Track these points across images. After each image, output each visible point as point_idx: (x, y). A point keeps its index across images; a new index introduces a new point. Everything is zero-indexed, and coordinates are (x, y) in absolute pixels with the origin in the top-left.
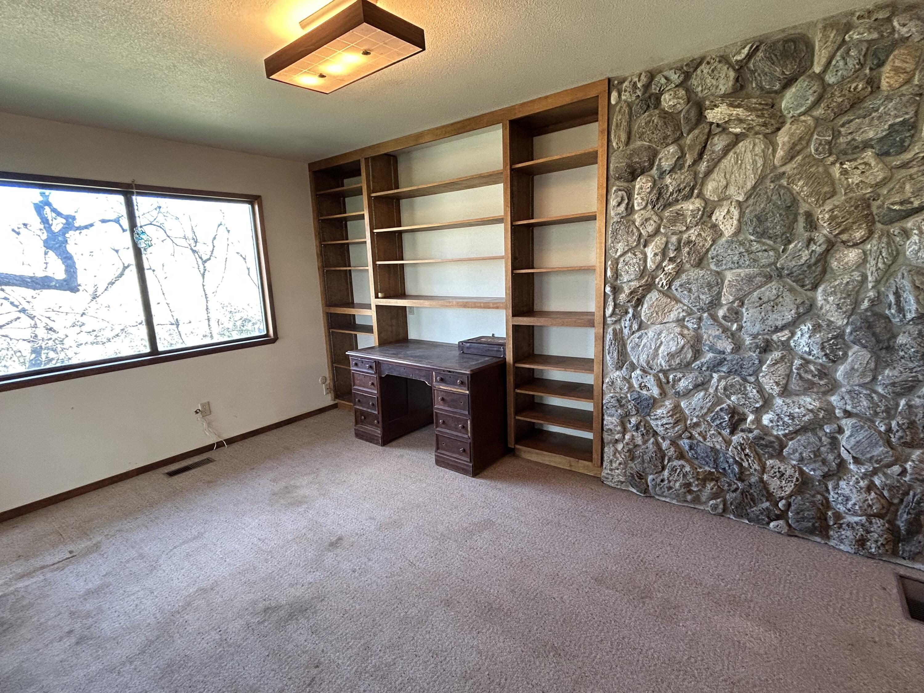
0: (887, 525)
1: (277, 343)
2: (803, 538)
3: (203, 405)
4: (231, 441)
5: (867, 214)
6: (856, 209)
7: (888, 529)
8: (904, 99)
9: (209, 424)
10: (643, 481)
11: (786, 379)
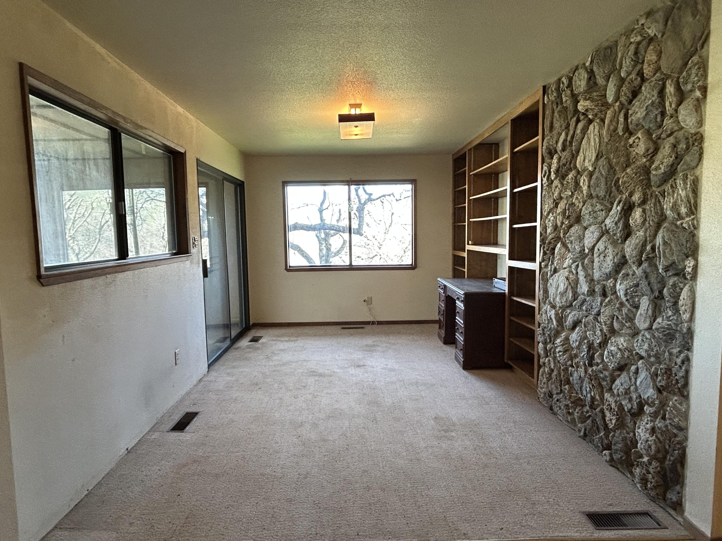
0: (659, 468)
1: (416, 270)
2: (621, 472)
3: (368, 298)
4: (380, 323)
5: (642, 179)
6: (636, 175)
7: (659, 472)
8: (652, 84)
9: (370, 309)
10: (551, 399)
11: (611, 320)
